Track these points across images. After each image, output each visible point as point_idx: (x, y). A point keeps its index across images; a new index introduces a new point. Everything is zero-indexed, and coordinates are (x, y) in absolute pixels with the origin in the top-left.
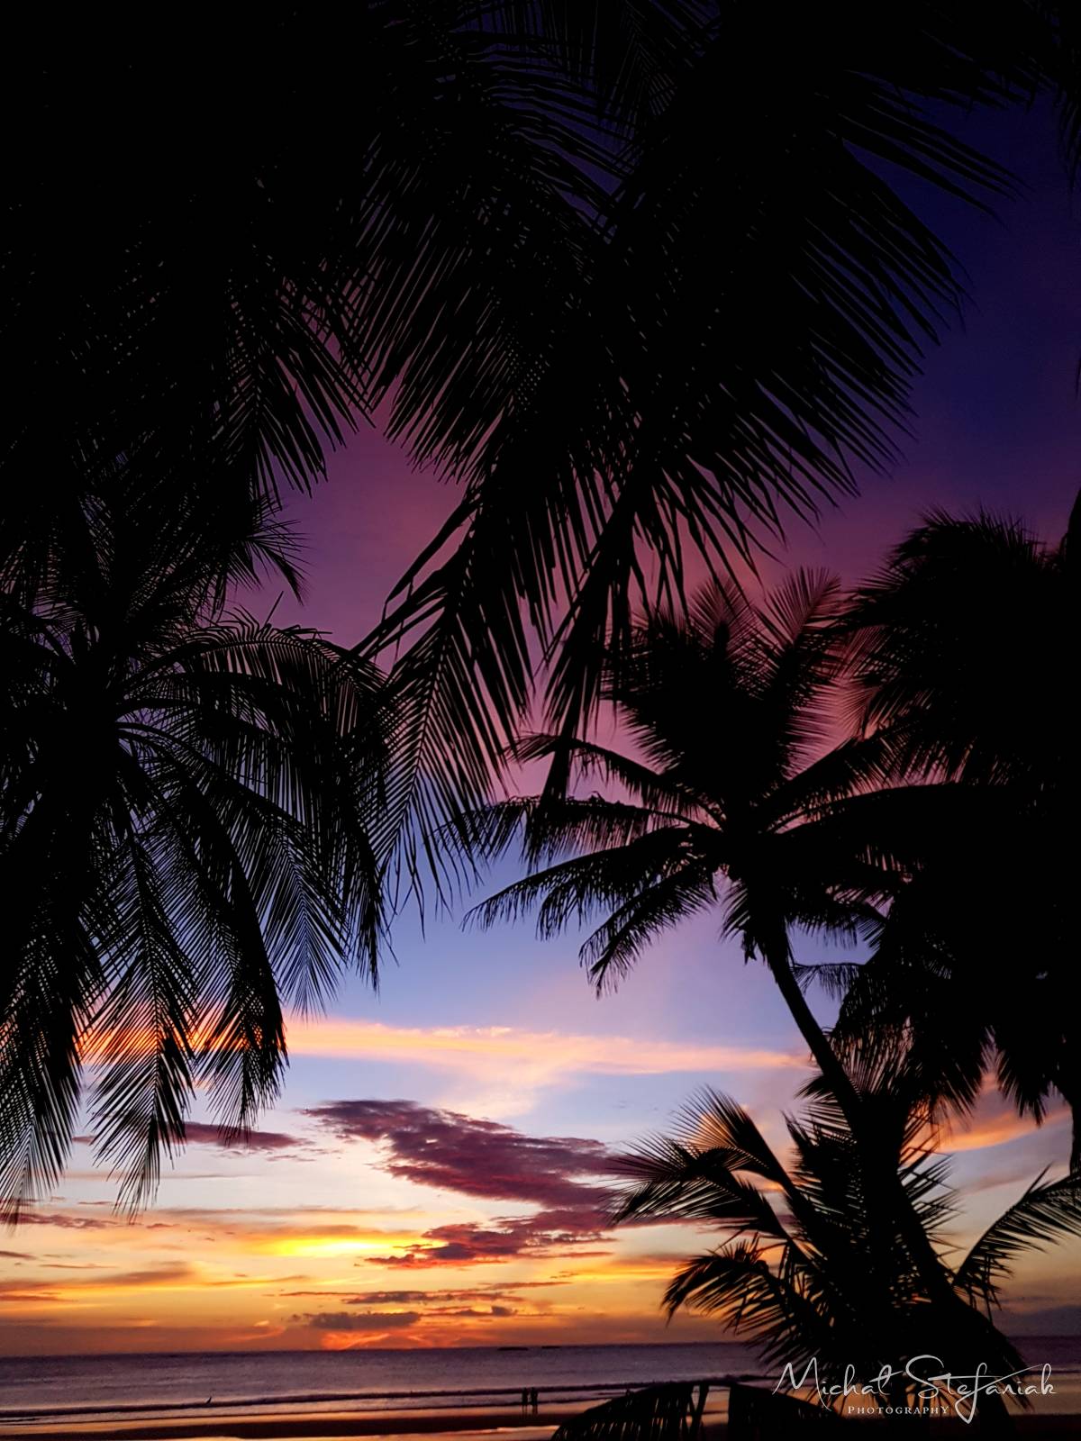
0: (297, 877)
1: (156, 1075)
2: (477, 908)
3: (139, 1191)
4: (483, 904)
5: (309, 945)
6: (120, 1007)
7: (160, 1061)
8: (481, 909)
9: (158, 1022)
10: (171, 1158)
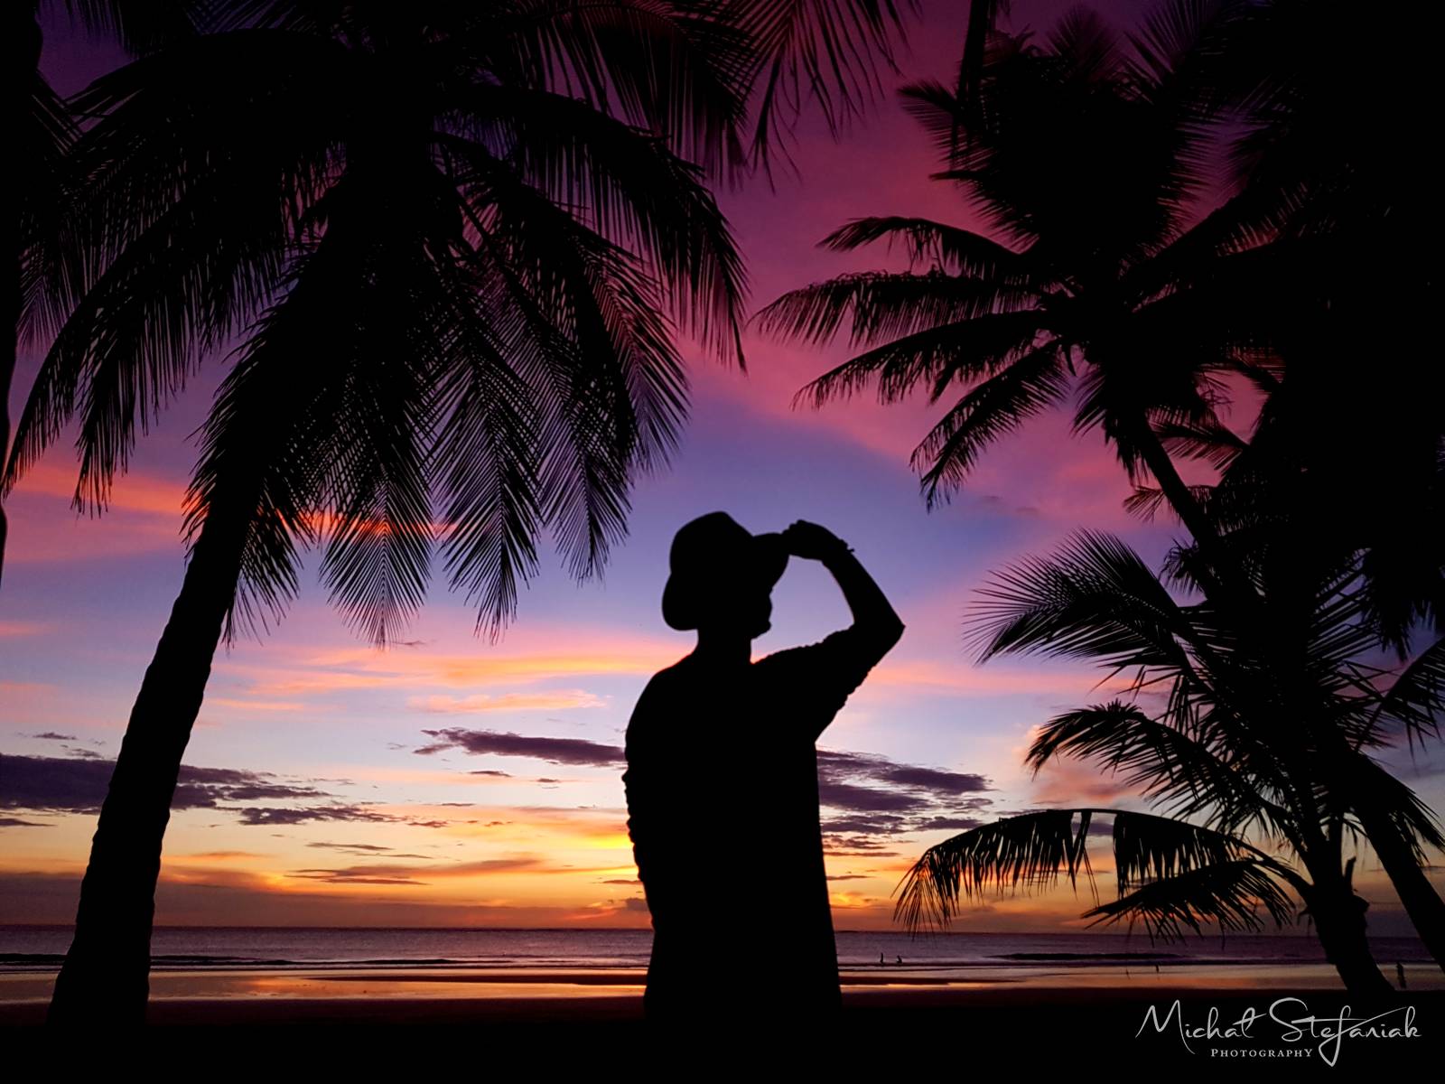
0: (626, 327)
1: (502, 504)
2: (808, 387)
3: (498, 614)
4: (814, 383)
5: (646, 401)
6: (457, 439)
7: (504, 491)
8: (812, 388)
9: (498, 454)
10: (526, 579)
